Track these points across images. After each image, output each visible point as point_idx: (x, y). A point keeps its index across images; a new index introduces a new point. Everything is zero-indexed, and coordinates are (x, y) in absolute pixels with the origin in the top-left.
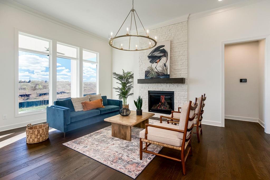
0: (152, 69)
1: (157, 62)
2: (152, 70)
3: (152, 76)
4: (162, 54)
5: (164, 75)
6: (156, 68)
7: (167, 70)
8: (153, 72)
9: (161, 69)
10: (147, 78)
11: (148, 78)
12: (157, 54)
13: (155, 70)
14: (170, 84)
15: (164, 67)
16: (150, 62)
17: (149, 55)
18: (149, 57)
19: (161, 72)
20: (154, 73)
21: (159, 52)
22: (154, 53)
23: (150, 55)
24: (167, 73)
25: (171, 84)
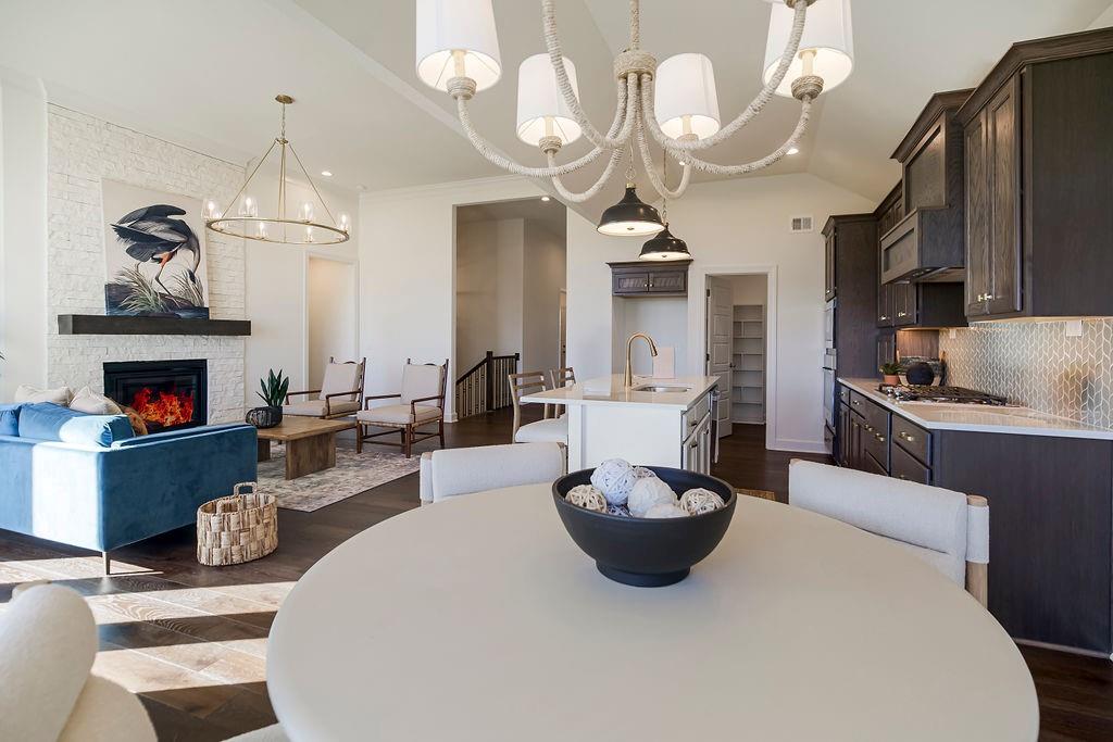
0: (142, 281)
1: (160, 260)
2: (143, 284)
3: (146, 308)
4: (177, 238)
5: (190, 307)
6: (157, 279)
7: (199, 293)
8: (147, 294)
9: (178, 286)
10: (117, 313)
11: (126, 313)
12: (155, 229)
13: (156, 287)
14: (195, 337)
15: (191, 282)
16: (129, 251)
17: (122, 222)
18: (123, 233)
19: (179, 298)
20: (151, 298)
21: (163, 227)
22: (143, 225)
23: (126, 225)
24: (202, 303)
25: (198, 337)
